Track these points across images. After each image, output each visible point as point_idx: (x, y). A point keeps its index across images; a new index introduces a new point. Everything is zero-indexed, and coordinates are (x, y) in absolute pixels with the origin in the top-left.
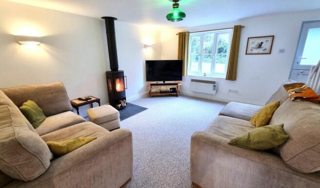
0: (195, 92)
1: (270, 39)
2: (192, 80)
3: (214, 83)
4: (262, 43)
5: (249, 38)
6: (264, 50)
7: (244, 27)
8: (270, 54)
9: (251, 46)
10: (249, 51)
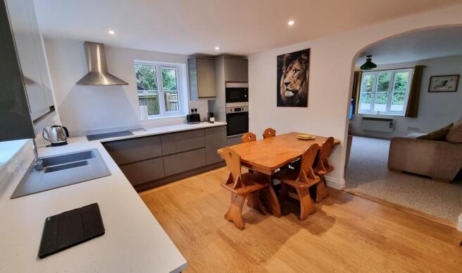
0: (365, 131)
1: (455, 78)
2: (364, 118)
3: (391, 120)
4: (447, 81)
5: (431, 78)
6: (449, 88)
7: (426, 67)
8: (456, 91)
9: (434, 84)
10: (432, 89)
